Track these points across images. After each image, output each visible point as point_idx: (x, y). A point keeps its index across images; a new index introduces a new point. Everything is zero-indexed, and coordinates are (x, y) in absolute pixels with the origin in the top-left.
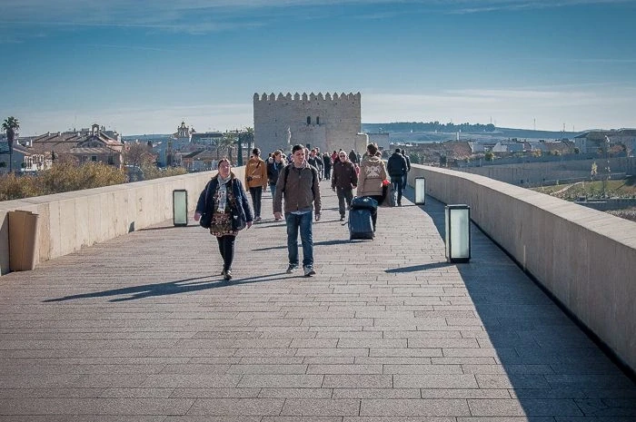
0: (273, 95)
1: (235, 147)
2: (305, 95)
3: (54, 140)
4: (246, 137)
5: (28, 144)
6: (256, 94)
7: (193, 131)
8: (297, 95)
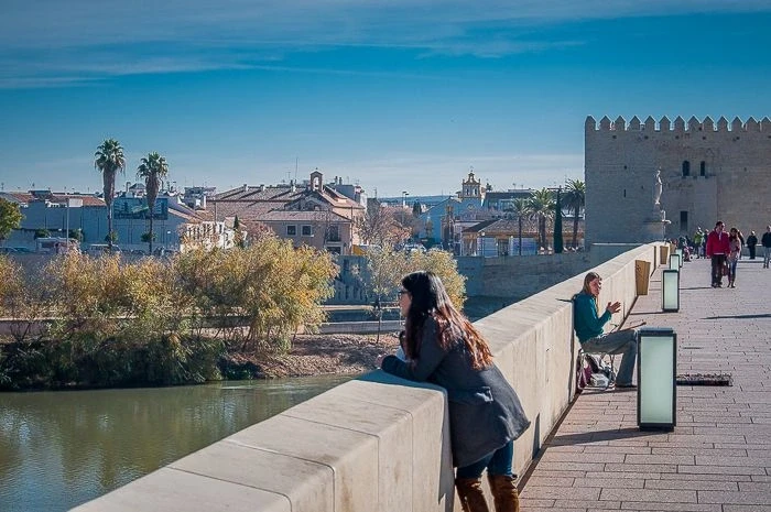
0: (620, 122)
1: (551, 216)
2: (679, 122)
3: (253, 197)
4: (573, 198)
5: (198, 202)
6: (589, 118)
7: (489, 188)
8: (665, 122)
